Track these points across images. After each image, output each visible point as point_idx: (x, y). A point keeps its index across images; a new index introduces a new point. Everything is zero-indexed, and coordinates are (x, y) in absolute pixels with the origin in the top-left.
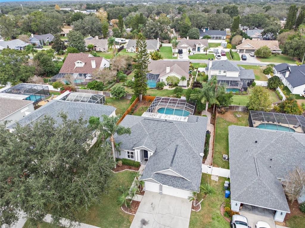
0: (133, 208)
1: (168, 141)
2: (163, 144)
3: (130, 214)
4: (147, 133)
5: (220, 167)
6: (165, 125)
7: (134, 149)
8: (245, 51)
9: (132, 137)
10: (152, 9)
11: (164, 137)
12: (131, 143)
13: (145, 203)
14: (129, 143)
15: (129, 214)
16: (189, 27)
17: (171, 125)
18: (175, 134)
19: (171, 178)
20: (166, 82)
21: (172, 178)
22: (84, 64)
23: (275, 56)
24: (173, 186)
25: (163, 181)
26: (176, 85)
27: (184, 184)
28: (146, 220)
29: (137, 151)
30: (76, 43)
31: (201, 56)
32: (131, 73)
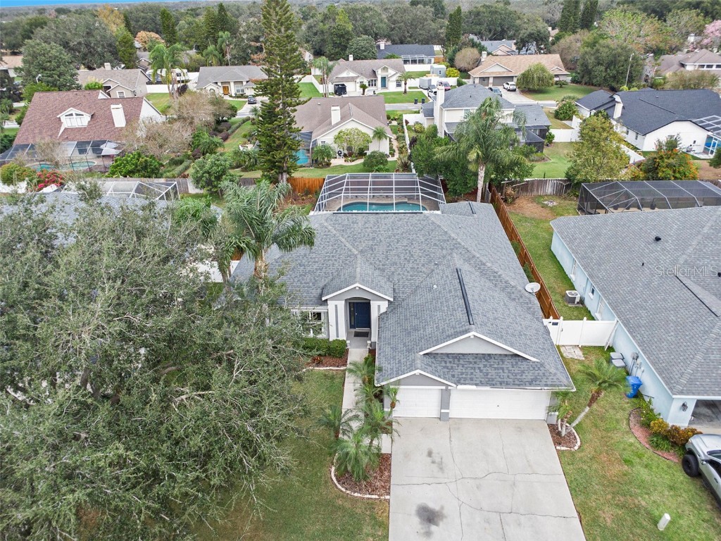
0: (376, 478)
1: (423, 265)
2: (411, 276)
3: (374, 497)
4: (354, 250)
5: (585, 318)
6: (400, 223)
7: (327, 300)
8: (491, 80)
9: (308, 269)
10: (237, 12)
11: (407, 256)
12: (311, 284)
13: (407, 456)
14: (304, 287)
15: (369, 499)
16: (348, 33)
17: (419, 220)
18: (437, 243)
19: (475, 363)
20: (336, 147)
21: (478, 360)
22: (89, 119)
23: (561, 87)
24: (491, 383)
25: (453, 376)
26: (361, 153)
27: (523, 372)
28: (432, 505)
29: (336, 306)
30: (51, 76)
31: (393, 96)
32: (229, 140)
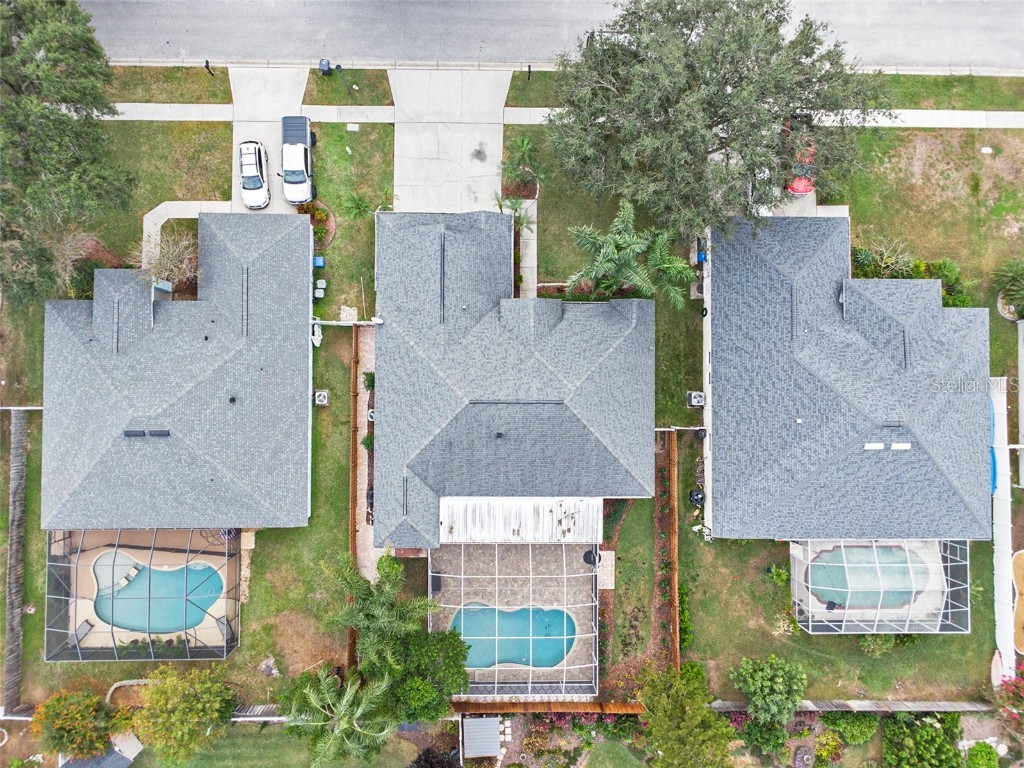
2: (483, 333)
4: (538, 356)
6: (493, 389)
9: (578, 338)
11: (487, 352)
18: (457, 366)
28: (477, 162)
